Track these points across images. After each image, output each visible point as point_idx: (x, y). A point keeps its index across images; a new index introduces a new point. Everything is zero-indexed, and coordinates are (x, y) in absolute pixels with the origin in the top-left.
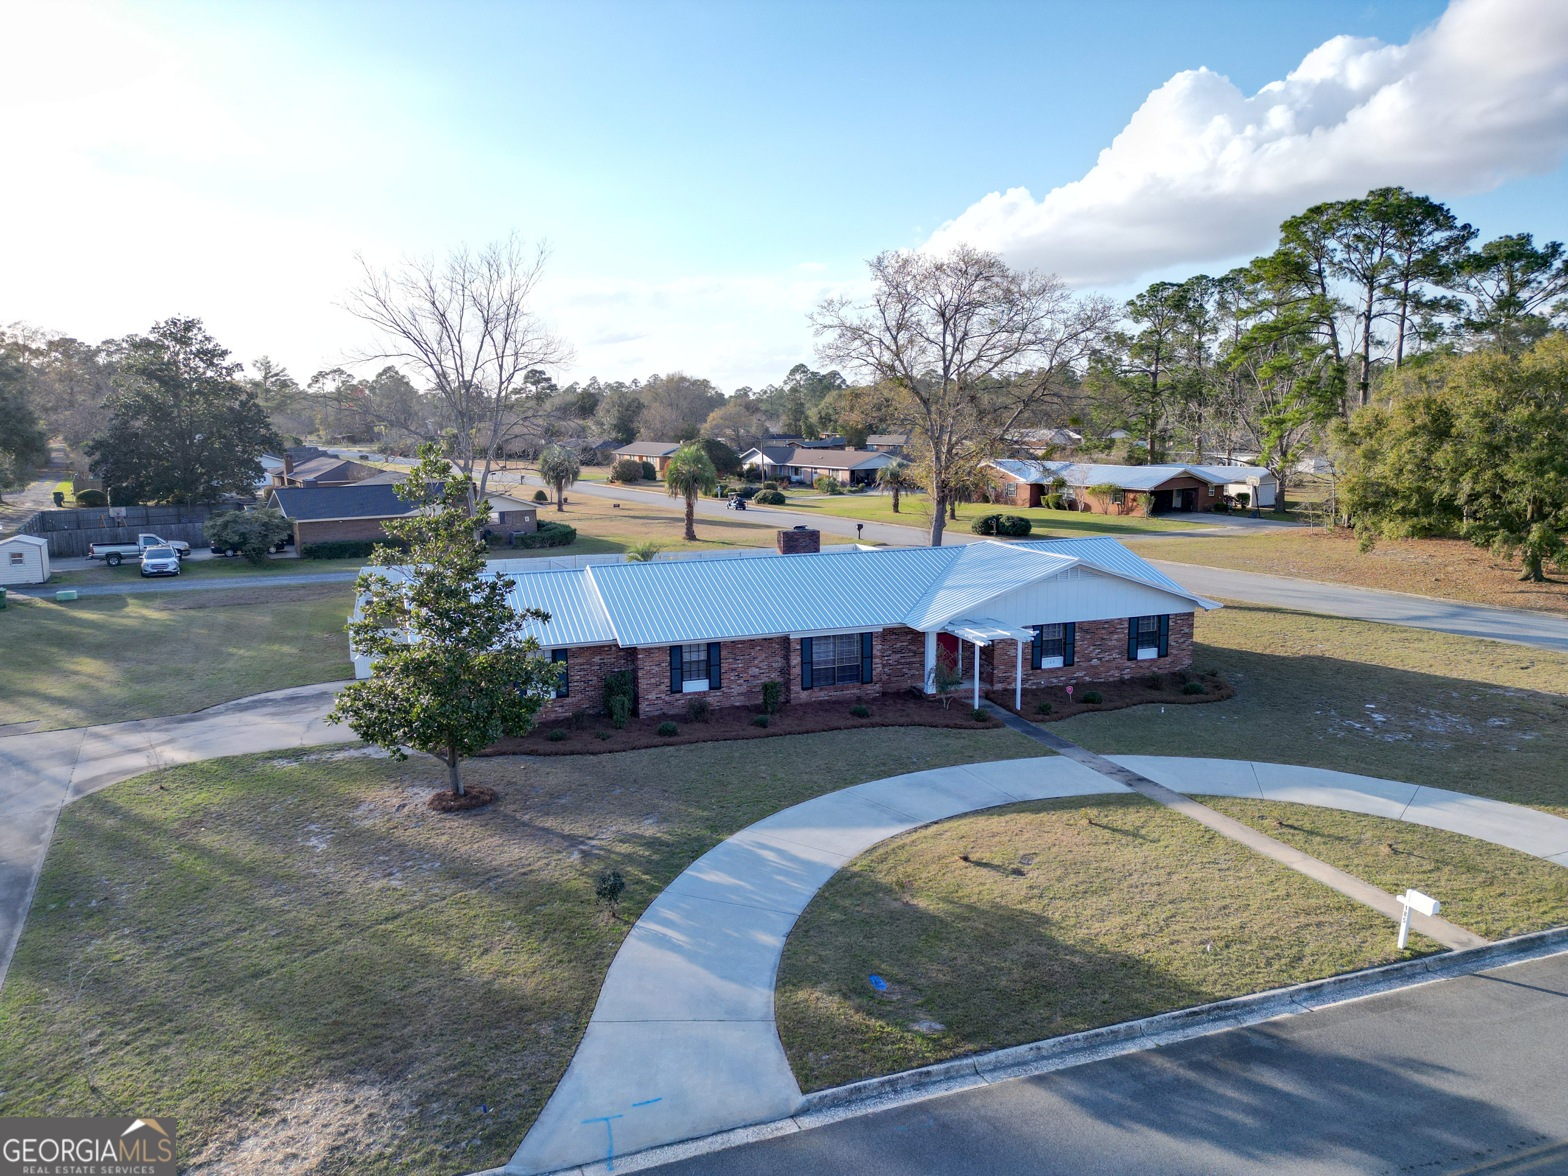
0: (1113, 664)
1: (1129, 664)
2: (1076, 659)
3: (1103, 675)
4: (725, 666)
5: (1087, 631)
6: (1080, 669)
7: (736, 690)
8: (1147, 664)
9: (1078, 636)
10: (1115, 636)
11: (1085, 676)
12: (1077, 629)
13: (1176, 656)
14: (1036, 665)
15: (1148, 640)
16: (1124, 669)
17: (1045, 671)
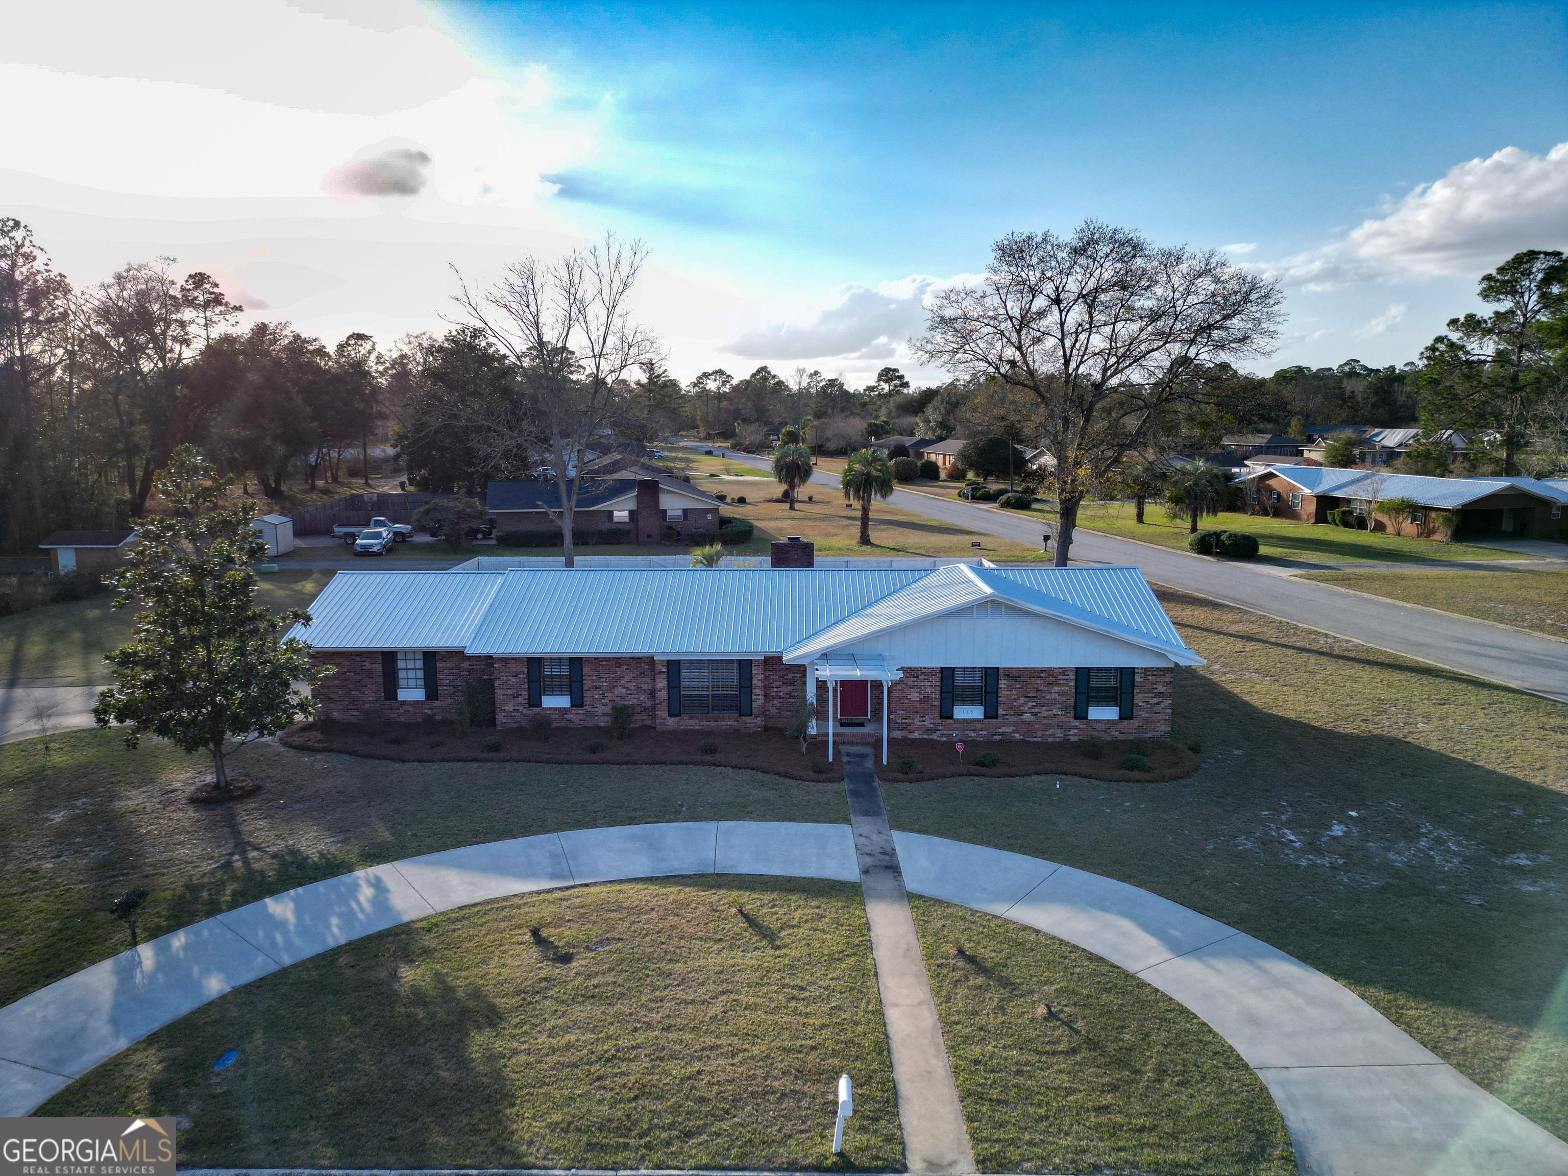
0: (1055, 722)
1: (1077, 723)
2: (1001, 711)
3: (1040, 734)
4: (587, 684)
5: (1016, 679)
6: (1007, 723)
7: (600, 709)
8: (1103, 726)
9: (1003, 684)
10: (1057, 689)
11: (1014, 732)
12: (1001, 676)
13: (1147, 719)
14: (946, 714)
15: (1105, 697)
16: (1070, 729)
17: (958, 721)
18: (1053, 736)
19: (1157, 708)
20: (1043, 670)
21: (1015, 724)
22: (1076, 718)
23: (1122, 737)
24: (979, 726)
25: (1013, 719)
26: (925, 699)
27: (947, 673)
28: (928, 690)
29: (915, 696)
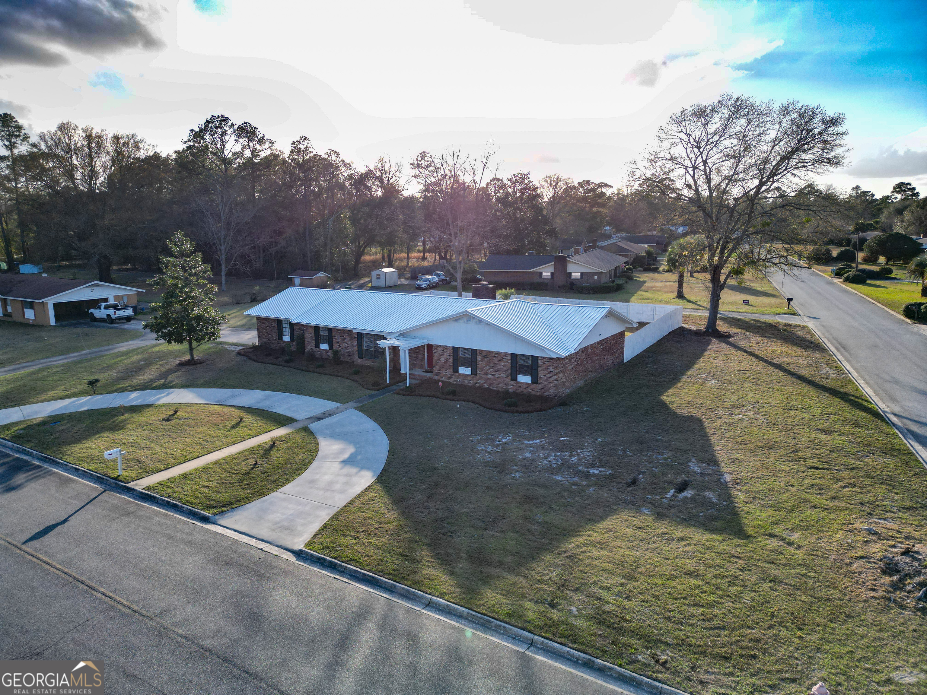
0: (502, 381)
2: (478, 372)
3: (495, 386)
4: (334, 340)
5: (485, 356)
6: (481, 378)
8: (524, 386)
9: (479, 358)
10: (503, 363)
11: (485, 383)
12: (478, 354)
13: (545, 385)
14: (456, 371)
15: (525, 371)
16: (509, 385)
17: (460, 374)
18: (502, 387)
19: (550, 380)
20: (497, 353)
21: (484, 379)
22: (512, 380)
23: (534, 393)
24: (469, 378)
25: (483, 376)
26: (447, 362)
27: (456, 350)
28: (448, 357)
29: (443, 360)
